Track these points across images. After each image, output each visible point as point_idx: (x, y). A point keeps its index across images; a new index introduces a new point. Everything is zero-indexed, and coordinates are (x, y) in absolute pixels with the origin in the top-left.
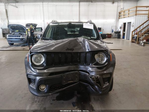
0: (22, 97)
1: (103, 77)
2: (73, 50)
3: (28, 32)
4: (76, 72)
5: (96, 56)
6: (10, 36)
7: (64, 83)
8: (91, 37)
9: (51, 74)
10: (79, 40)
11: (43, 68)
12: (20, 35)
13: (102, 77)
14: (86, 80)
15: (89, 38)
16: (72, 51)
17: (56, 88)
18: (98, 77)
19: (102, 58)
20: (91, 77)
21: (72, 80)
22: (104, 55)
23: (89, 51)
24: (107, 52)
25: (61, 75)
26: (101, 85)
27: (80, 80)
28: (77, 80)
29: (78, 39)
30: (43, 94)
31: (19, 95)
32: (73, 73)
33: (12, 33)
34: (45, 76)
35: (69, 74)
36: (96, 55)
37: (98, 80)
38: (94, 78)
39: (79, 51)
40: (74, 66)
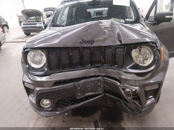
0: (26, 108)
1: (146, 90)
2: (92, 42)
3: (44, 18)
4: (99, 78)
5: (134, 53)
6: (25, 24)
7: (80, 96)
8: (126, 20)
9: (57, 83)
10: (103, 24)
11: (44, 73)
12: (36, 22)
13: (144, 88)
14: (115, 91)
15: (122, 21)
16: (92, 44)
17: (67, 104)
18: (136, 91)
19: (144, 55)
20: (123, 89)
21: (93, 91)
22: (148, 50)
23: (122, 45)
24: (155, 45)
25: (74, 84)
26: (141, 102)
27: (105, 91)
28: (100, 91)
29: (101, 23)
30: (47, 112)
31: (23, 105)
32: (94, 81)
33: (27, 21)
34: (46, 87)
35: (88, 82)
36: (134, 50)
37: (137, 94)
38: (130, 92)
39: (104, 45)
40: (96, 70)
